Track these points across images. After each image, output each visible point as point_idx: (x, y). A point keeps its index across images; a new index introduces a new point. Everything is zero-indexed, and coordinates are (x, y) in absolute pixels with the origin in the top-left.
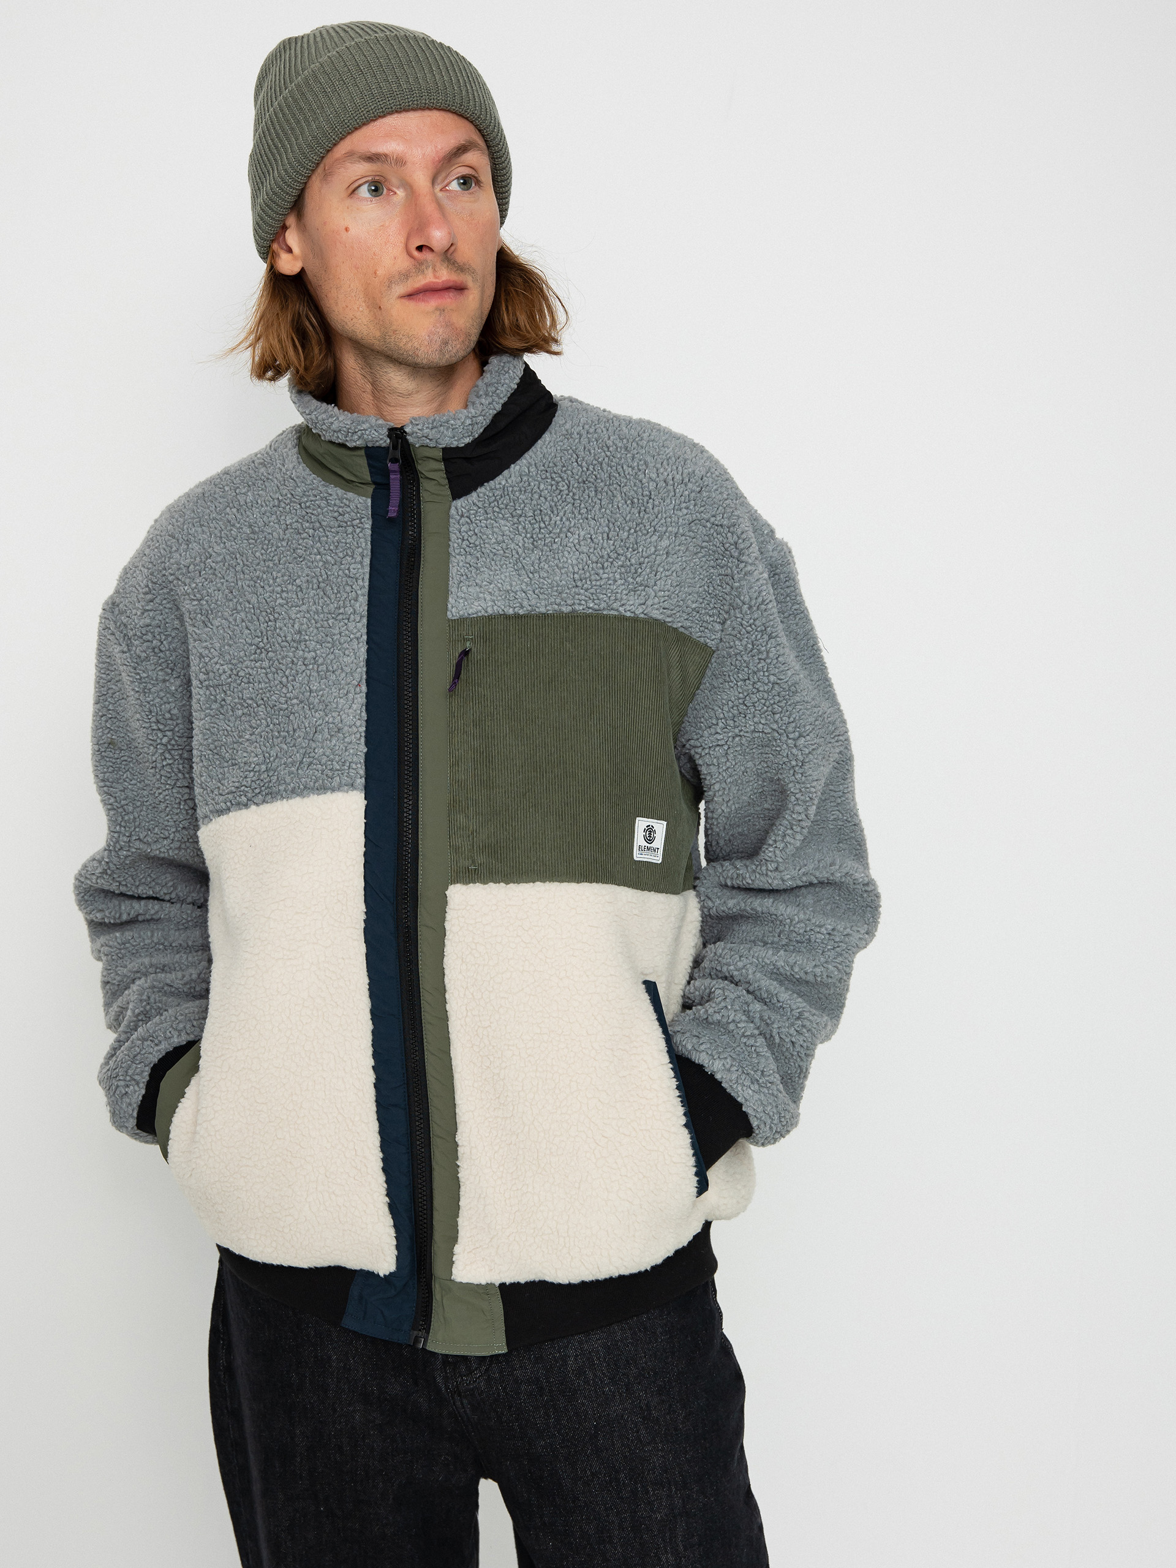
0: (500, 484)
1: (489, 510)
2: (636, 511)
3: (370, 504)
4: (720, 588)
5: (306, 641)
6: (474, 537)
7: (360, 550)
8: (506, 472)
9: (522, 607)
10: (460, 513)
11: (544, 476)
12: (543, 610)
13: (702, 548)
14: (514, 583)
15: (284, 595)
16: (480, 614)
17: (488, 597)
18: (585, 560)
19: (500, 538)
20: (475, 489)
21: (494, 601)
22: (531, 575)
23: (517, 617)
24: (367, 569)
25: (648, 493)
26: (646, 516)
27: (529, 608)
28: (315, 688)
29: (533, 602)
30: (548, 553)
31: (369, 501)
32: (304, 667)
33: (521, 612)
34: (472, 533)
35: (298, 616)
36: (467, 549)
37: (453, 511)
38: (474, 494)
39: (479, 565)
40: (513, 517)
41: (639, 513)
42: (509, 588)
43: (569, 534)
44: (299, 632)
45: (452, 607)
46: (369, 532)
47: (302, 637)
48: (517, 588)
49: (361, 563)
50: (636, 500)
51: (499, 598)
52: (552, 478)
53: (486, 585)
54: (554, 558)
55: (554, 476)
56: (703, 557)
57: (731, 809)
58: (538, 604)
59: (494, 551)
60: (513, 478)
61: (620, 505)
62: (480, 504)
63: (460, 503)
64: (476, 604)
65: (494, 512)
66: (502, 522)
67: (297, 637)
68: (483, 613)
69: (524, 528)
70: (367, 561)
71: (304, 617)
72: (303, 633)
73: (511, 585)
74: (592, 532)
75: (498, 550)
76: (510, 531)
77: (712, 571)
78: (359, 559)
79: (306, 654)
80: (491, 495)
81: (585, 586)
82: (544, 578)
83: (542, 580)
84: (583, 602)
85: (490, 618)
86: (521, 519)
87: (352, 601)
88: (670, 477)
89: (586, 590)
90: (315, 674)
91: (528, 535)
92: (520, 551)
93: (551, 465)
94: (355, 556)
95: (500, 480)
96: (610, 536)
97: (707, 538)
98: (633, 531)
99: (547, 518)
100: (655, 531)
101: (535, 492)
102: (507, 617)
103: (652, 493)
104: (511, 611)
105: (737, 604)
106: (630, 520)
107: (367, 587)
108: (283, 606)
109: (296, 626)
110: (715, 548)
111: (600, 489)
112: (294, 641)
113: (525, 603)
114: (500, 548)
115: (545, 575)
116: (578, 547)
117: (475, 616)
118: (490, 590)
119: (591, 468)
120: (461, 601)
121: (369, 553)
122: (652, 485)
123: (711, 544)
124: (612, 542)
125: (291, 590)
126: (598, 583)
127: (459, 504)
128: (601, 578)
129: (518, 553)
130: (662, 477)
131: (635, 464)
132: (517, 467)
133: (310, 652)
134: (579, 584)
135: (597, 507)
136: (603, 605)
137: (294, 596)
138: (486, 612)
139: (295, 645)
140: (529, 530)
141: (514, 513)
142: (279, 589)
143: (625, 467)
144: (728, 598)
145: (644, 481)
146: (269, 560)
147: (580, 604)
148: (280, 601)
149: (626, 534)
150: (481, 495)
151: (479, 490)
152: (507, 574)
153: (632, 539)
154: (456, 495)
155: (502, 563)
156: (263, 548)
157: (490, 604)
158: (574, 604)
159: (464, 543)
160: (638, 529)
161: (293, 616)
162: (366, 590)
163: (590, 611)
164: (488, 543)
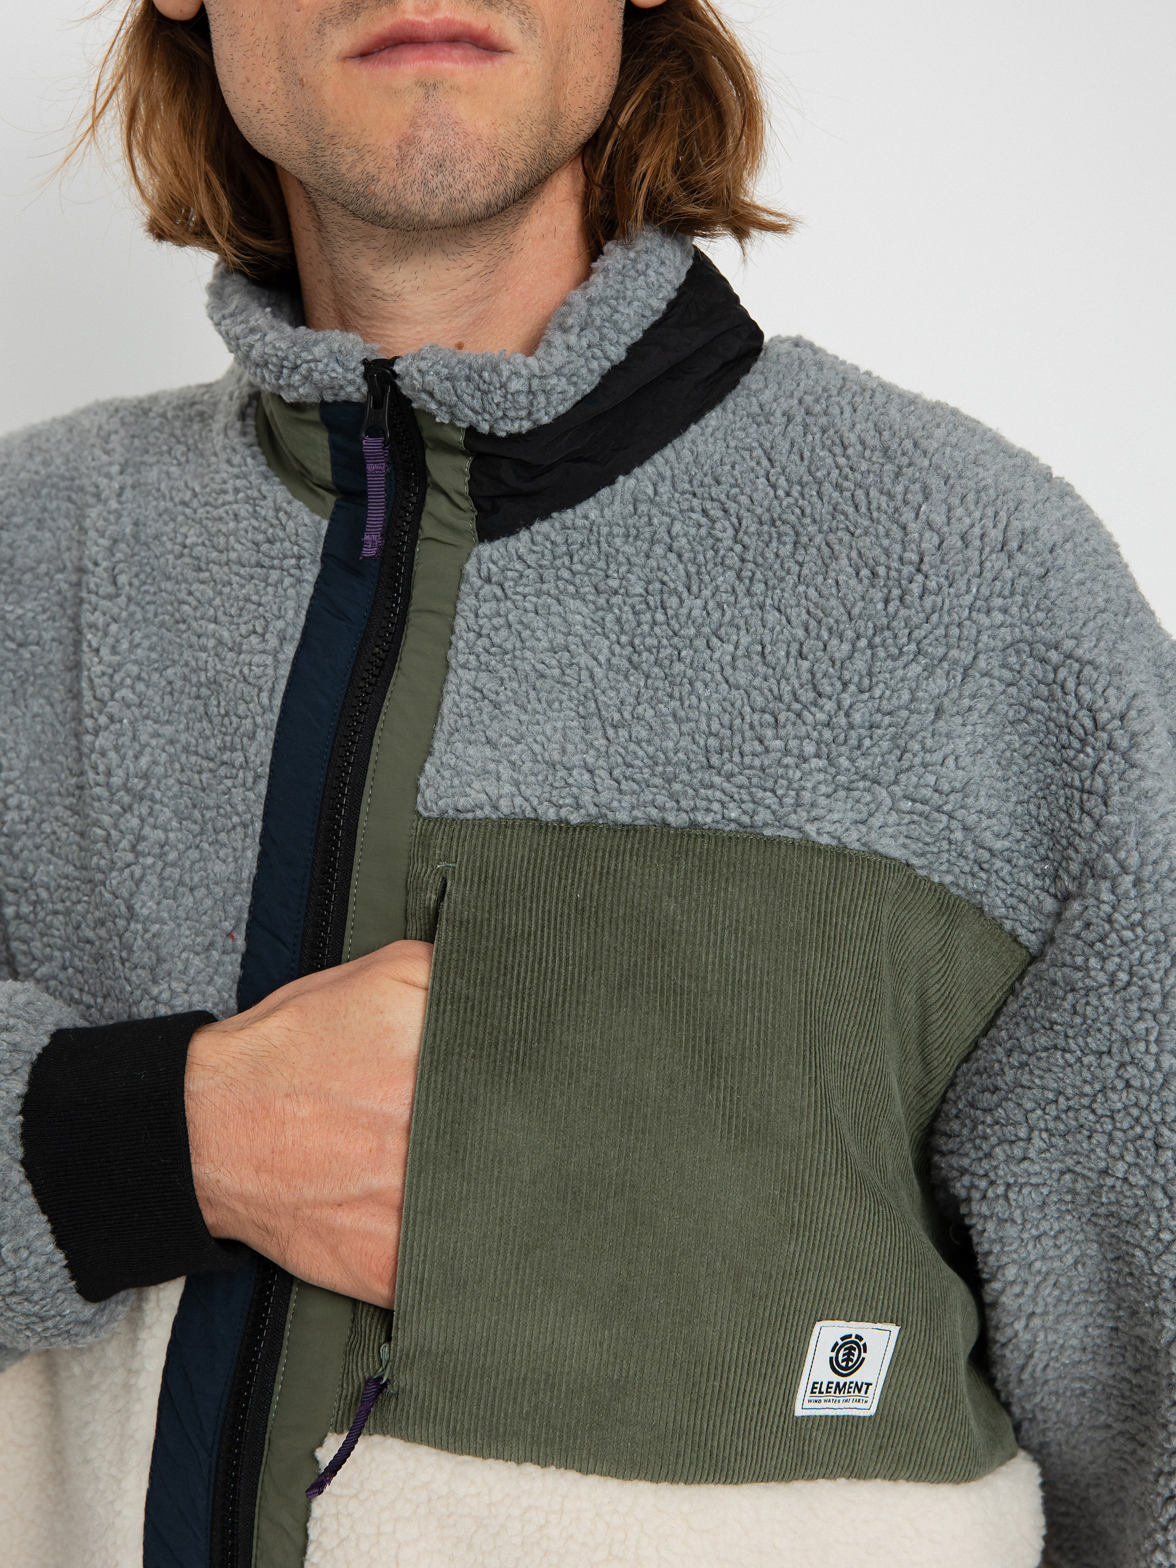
1: (549, 574)
3: (323, 530)
4: (1063, 816)
5: (152, 799)
6: (504, 632)
7: (280, 624)
9: (578, 807)
10: (484, 573)
12: (623, 817)
13: (1031, 710)
14: (570, 748)
15: (140, 687)
16: (479, 814)
17: (506, 773)
18: (738, 703)
19: (560, 639)
20: (528, 525)
21: (517, 784)
22: (611, 732)
23: (562, 825)
24: (285, 670)
27: (593, 810)
28: (145, 912)
29: (604, 797)
30: (659, 684)
31: (324, 523)
32: (130, 857)
34: (502, 621)
35: (154, 742)
36: (484, 658)
37: (470, 567)
38: (524, 535)
39: (502, 697)
40: (598, 592)
42: (556, 757)
43: (715, 641)
44: (145, 776)
45: (428, 786)
46: (308, 590)
47: (149, 790)
48: (576, 759)
49: (275, 654)
51: (531, 779)
53: (505, 745)
54: (671, 696)
56: (1034, 733)
57: (1035, 1336)
58: (615, 804)
59: (540, 667)
62: (531, 559)
63: (486, 550)
64: (477, 785)
65: (558, 578)
66: (573, 604)
68: (488, 810)
69: (618, 620)
70: (290, 651)
72: (154, 782)
73: (564, 751)
75: (549, 667)
76: (585, 627)
77: (1050, 771)
78: (273, 642)
79: (147, 830)
80: (560, 539)
81: (728, 767)
82: (638, 743)
83: (632, 747)
84: (716, 806)
86: (616, 600)
87: (245, 740)
88: (977, 531)
89: (729, 777)
90: (154, 881)
91: (624, 639)
92: (599, 672)
94: (268, 636)
95: (589, 509)
97: (1044, 690)
99: (674, 601)
100: (919, 652)
101: (659, 542)
102: (538, 825)
103: (927, 559)
104: (551, 814)
105: (1105, 867)
107: (277, 711)
109: (144, 762)
110: (1063, 718)
111: (804, 539)
113: (587, 798)
114: (554, 662)
115: (644, 734)
116: (728, 671)
117: (470, 816)
118: (513, 758)
119: (796, 490)
120: (447, 774)
121: (298, 636)
122: (930, 542)
123: (1054, 705)
126: (757, 762)
127: (486, 554)
128: (767, 750)
129: (592, 676)
130: (956, 527)
131: (899, 489)
132: (632, 484)
133: (155, 827)
134: (715, 760)
135: (791, 580)
136: (763, 815)
138: (496, 808)
140: (626, 627)
141: (602, 586)
143: (873, 493)
144: (1083, 846)
146: (138, 604)
147: (708, 810)
150: (539, 538)
151: (536, 527)
152: (559, 725)
153: (860, 664)
154: (488, 532)
155: (554, 695)
156: (137, 575)
157: (508, 789)
158: (695, 809)
159: (479, 643)
161: (144, 738)
162: (273, 717)
163: (733, 826)
164: (532, 650)
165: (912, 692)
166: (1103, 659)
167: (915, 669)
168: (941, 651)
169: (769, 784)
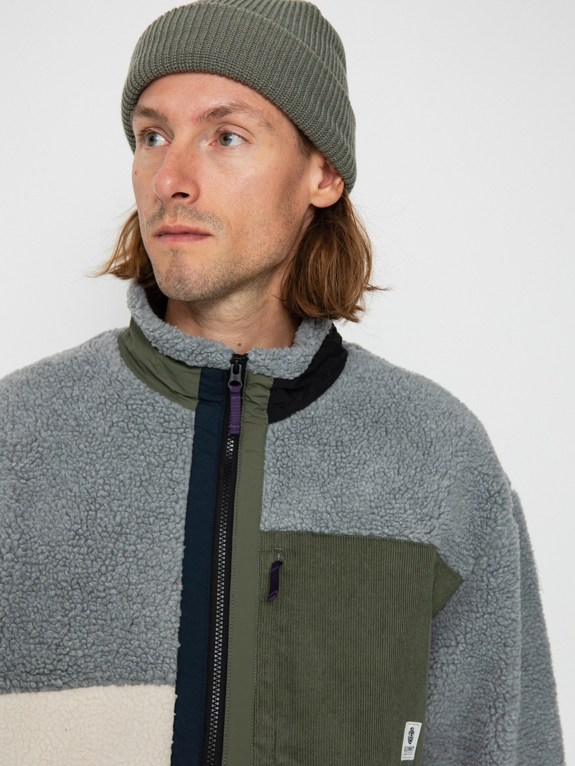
0: (309, 414)
1: (300, 436)
2: (421, 454)
3: (194, 416)
5: (126, 534)
6: (287, 459)
7: (183, 457)
8: (313, 404)
9: (327, 527)
10: (276, 436)
11: (345, 412)
12: (345, 532)
14: (320, 505)
15: (107, 487)
16: (289, 529)
17: (297, 515)
18: (379, 490)
19: (308, 462)
20: (290, 416)
21: (302, 519)
22: (335, 499)
23: (322, 535)
24: (188, 475)
25: (430, 440)
26: (429, 459)
27: (334, 529)
29: (338, 524)
30: (349, 481)
31: (194, 413)
33: (327, 531)
34: (285, 454)
35: (120, 509)
36: (281, 469)
37: (269, 433)
38: (288, 420)
39: (290, 485)
40: (319, 444)
41: (424, 455)
42: (316, 508)
43: (366, 466)
44: (120, 525)
45: (265, 520)
46: (191, 442)
47: (124, 530)
48: (323, 509)
49: (183, 469)
50: (420, 445)
51: (307, 517)
52: (351, 415)
53: (295, 504)
54: (353, 485)
55: (353, 413)
58: (342, 527)
59: (303, 473)
60: (320, 410)
61: (407, 446)
62: (293, 430)
63: (276, 426)
64: (286, 519)
65: (304, 438)
66: (311, 448)
67: (118, 529)
68: (293, 528)
69: (329, 455)
70: (188, 467)
71: (126, 511)
72: (125, 526)
73: (318, 507)
74: (385, 467)
75: (307, 473)
76: (317, 457)
78: (181, 465)
79: (127, 547)
80: (302, 422)
81: (381, 513)
82: (346, 503)
83: (344, 505)
84: (380, 528)
85: (299, 534)
86: (327, 448)
87: (173, 503)
88: (447, 429)
89: (382, 517)
90: (135, 567)
91: (333, 463)
92: (326, 476)
93: (350, 403)
94: (178, 462)
95: (310, 410)
96: (400, 472)
98: (419, 469)
99: (347, 450)
100: (437, 471)
101: (338, 425)
102: (314, 534)
103: (434, 441)
104: (318, 530)
106: (416, 461)
107: (187, 492)
108: (105, 498)
109: (118, 519)
110: (479, 493)
111: (389, 431)
112: (115, 533)
113: (330, 524)
114: (308, 471)
115: (347, 500)
116: (373, 478)
117: (285, 530)
118: (299, 509)
119: (382, 410)
120: (274, 516)
121: (191, 461)
122: (433, 435)
123: (476, 489)
124: (402, 477)
125: (114, 484)
126: (391, 512)
127: (276, 428)
128: (394, 508)
129: (323, 477)
130: (440, 429)
131: (418, 414)
132: (324, 401)
133: (130, 545)
134: (376, 511)
135: (388, 445)
136: (396, 531)
137: (117, 490)
138: (296, 528)
139: (116, 536)
140: (332, 458)
141: (321, 441)
142: (101, 481)
143: (410, 415)
145: (426, 429)
147: (376, 529)
148: (102, 493)
149: (413, 471)
150: (294, 422)
151: (292, 417)
152: (314, 496)
153: (419, 476)
154: (272, 420)
155: (310, 485)
157: (299, 521)
158: (372, 528)
159: (278, 463)
160: (423, 468)
161: (115, 509)
162: (185, 495)
163: (385, 536)
164: (299, 466)
165: (438, 485)
166: (491, 473)
167: (437, 477)
168: (445, 470)
169: (397, 520)
